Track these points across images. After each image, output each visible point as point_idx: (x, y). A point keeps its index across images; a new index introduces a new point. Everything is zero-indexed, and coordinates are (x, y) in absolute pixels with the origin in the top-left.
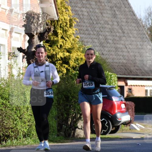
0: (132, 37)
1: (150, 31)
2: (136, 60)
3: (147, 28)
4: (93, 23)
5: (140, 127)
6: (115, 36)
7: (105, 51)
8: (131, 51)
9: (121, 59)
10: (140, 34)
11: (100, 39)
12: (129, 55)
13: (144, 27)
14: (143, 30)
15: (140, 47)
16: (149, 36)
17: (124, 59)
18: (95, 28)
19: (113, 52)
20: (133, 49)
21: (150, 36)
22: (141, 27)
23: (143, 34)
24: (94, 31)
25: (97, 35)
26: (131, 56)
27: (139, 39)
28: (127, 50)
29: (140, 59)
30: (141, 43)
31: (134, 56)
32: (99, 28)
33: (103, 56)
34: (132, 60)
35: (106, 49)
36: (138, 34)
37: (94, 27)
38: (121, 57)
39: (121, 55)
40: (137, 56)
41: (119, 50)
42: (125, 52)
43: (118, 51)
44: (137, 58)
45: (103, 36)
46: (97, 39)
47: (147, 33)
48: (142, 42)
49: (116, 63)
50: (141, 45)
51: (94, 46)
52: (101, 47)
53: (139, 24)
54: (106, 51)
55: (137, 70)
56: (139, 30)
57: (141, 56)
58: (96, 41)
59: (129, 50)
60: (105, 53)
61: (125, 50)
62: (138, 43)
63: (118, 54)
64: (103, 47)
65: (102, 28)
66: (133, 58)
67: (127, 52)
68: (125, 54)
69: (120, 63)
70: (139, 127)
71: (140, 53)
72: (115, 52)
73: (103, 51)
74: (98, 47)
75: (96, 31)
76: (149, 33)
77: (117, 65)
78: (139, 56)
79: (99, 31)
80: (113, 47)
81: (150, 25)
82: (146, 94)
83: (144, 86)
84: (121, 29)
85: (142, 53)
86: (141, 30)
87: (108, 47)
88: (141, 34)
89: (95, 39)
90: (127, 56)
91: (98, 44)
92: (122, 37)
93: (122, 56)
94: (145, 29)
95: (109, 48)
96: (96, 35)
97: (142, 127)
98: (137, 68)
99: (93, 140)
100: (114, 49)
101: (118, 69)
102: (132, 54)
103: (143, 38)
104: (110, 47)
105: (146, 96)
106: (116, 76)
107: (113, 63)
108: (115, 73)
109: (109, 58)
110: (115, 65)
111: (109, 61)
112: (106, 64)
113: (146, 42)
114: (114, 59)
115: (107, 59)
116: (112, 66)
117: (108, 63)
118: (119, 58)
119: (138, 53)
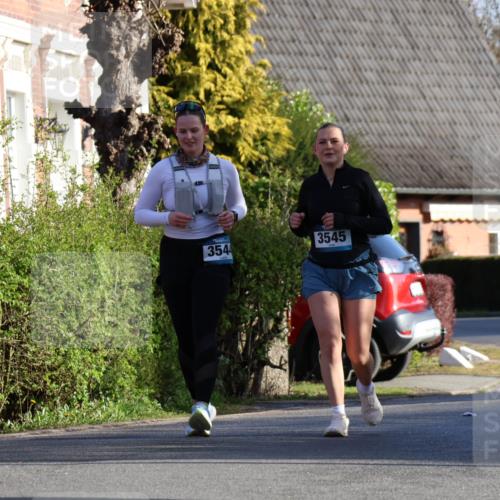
0: (442, 61)
2: (457, 136)
3: (490, 31)
4: (314, 17)
5: (473, 357)
6: (387, 59)
7: (353, 107)
8: (438, 108)
9: (407, 135)
10: (468, 50)
11: (337, 69)
12: (435, 121)
13: (480, 26)
14: (477, 37)
15: (469, 92)
16: (498, 56)
17: (418, 135)
18: (321, 35)
19: (381, 113)
20: (447, 99)
23: (479, 49)
24: (317, 42)
25: (327, 56)
26: (439, 124)
27: (466, 68)
28: (428, 104)
29: (470, 131)
30: (473, 80)
31: (450, 124)
32: (334, 32)
33: (348, 124)
34: (443, 136)
35: (358, 101)
36: (462, 50)
37: (316, 31)
38: (408, 128)
39: (406, 122)
40: (461, 124)
41: (402, 104)
42: (421, 110)
43: (398, 109)
44: (460, 130)
45: (347, 60)
46: (326, 68)
47: (493, 47)
48: (476, 75)
49: (392, 146)
50: (472, 87)
51: (317, 94)
52: (340, 95)
53: (466, 18)
54: (359, 108)
55: (461, 168)
56: (466, 38)
57: (471, 124)
58: (323, 74)
59: (434, 104)
60: (354, 114)
61: (422, 104)
62: (464, 80)
63: (397, 117)
64: (346, 95)
65: (344, 31)
66: (449, 130)
67: (426, 111)
68: (419, 116)
69: (403, 147)
70: (469, 356)
71: (470, 112)
72: (387, 110)
73: (347, 108)
74: (331, 94)
75: (323, 43)
76: (498, 44)
77: (396, 154)
78: (466, 124)
79: (334, 44)
80: (380, 97)
82: (493, 248)
83: (485, 222)
84: (405, 35)
85: (475, 112)
86: (472, 38)
87: (363, 96)
88: (473, 50)
89: (320, 68)
90: (428, 124)
91: (329, 86)
92: (409, 60)
93: (412, 124)
94: (486, 33)
95: (368, 100)
96: (324, 56)
97: (480, 359)
98: (461, 163)
99: (320, 401)
100: (383, 102)
101: (399, 166)
102: (442, 116)
103: (480, 62)
104: (369, 96)
105: (492, 255)
106: (393, 189)
107: (381, 147)
108: (387, 181)
109: (368, 130)
110: (389, 156)
111: (367, 142)
112: (357, 154)
113: (487, 75)
114: (385, 134)
115: (362, 135)
116: (378, 157)
117: (364, 147)
118: (402, 131)
119: (464, 112)
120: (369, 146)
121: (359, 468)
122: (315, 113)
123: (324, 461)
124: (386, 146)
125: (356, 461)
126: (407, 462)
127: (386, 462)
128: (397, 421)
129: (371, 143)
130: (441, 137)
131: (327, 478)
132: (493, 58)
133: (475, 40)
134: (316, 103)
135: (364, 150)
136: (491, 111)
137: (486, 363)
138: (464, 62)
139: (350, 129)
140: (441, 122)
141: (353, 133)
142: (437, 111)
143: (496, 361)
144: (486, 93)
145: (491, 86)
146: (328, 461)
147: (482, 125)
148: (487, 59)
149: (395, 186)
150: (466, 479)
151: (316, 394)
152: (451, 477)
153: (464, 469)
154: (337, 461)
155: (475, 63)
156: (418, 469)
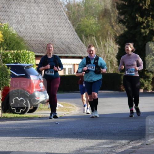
0: (49, 15)
1: (68, 9)
2: (54, 38)
3: (64, 6)
5: (58, 106)
9: (38, 37)
10: (57, 11)
12: (47, 33)
13: (61, 4)
14: (60, 7)
15: (57, 24)
16: (66, 13)
17: (42, 37)
20: (51, 26)
21: (68, 13)
22: (58, 4)
23: (61, 11)
24: (11, 8)
26: (48, 34)
27: (57, 17)
29: (58, 36)
30: (59, 21)
31: (52, 34)
33: (20, 34)
34: (50, 37)
36: (55, 11)
37: (10, 4)
38: (39, 35)
39: (38, 33)
40: (55, 34)
44: (55, 36)
47: (65, 11)
48: (60, 19)
49: (34, 41)
50: (58, 23)
51: (11, 24)
53: (57, 2)
56: (57, 8)
57: (58, 34)
59: (47, 28)
62: (56, 21)
66: (51, 36)
67: (44, 30)
68: (42, 31)
69: (37, 41)
71: (58, 30)
76: (66, 10)
77: (35, 43)
78: (57, 34)
81: (67, 3)
85: (60, 30)
86: (58, 8)
88: (59, 11)
89: (12, 16)
90: (45, 34)
93: (40, 34)
94: (63, 6)
97: (60, 106)
98: (55, 46)
99: (11, 119)
101: (36, 47)
102: (49, 32)
103: (61, 15)
105: (65, 74)
106: (34, 54)
107: (31, 41)
108: (32, 51)
109: (26, 35)
110: (33, 43)
111: (26, 39)
112: (23, 43)
113: (63, 19)
114: (32, 37)
115: (25, 37)
116: (30, 44)
117: (25, 41)
118: (37, 36)
119: (56, 30)
120: (27, 40)
121: (23, 140)
122: (10, 30)
123: (12, 137)
124: (32, 40)
125: (22, 137)
126: (38, 138)
127: (31, 137)
128: (35, 125)
129: (27, 39)
130: (49, 38)
131: (13, 142)
132: (65, 14)
133: (59, 8)
134: (10, 27)
135: (25, 42)
136: (64, 30)
137: (62, 107)
138: (56, 15)
139: (21, 35)
140: (49, 33)
141: (22, 36)
142: (48, 30)
143: (65, 107)
144: (63, 25)
145: (64, 23)
146: (14, 137)
147: (62, 34)
148: (63, 14)
149: (35, 53)
150: (56, 143)
151: (10, 117)
152: (52, 142)
153: (55, 140)
154: (16, 137)
155: (59, 15)
156: (41, 140)
